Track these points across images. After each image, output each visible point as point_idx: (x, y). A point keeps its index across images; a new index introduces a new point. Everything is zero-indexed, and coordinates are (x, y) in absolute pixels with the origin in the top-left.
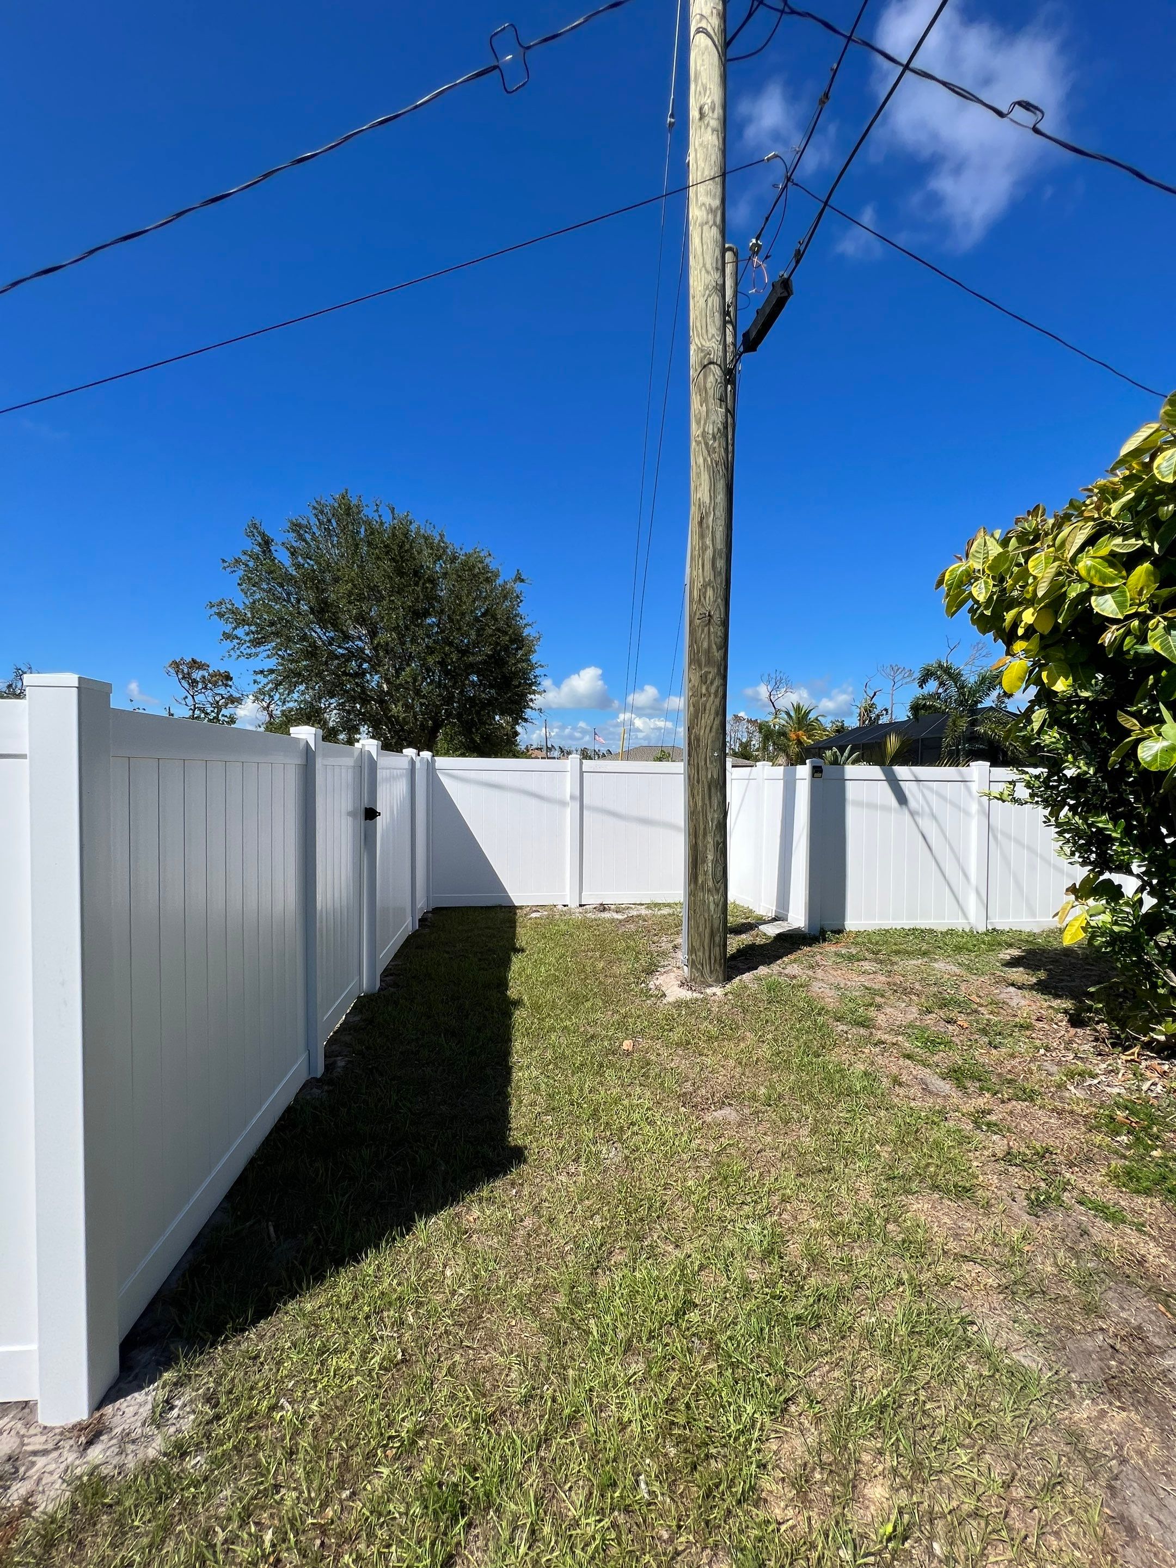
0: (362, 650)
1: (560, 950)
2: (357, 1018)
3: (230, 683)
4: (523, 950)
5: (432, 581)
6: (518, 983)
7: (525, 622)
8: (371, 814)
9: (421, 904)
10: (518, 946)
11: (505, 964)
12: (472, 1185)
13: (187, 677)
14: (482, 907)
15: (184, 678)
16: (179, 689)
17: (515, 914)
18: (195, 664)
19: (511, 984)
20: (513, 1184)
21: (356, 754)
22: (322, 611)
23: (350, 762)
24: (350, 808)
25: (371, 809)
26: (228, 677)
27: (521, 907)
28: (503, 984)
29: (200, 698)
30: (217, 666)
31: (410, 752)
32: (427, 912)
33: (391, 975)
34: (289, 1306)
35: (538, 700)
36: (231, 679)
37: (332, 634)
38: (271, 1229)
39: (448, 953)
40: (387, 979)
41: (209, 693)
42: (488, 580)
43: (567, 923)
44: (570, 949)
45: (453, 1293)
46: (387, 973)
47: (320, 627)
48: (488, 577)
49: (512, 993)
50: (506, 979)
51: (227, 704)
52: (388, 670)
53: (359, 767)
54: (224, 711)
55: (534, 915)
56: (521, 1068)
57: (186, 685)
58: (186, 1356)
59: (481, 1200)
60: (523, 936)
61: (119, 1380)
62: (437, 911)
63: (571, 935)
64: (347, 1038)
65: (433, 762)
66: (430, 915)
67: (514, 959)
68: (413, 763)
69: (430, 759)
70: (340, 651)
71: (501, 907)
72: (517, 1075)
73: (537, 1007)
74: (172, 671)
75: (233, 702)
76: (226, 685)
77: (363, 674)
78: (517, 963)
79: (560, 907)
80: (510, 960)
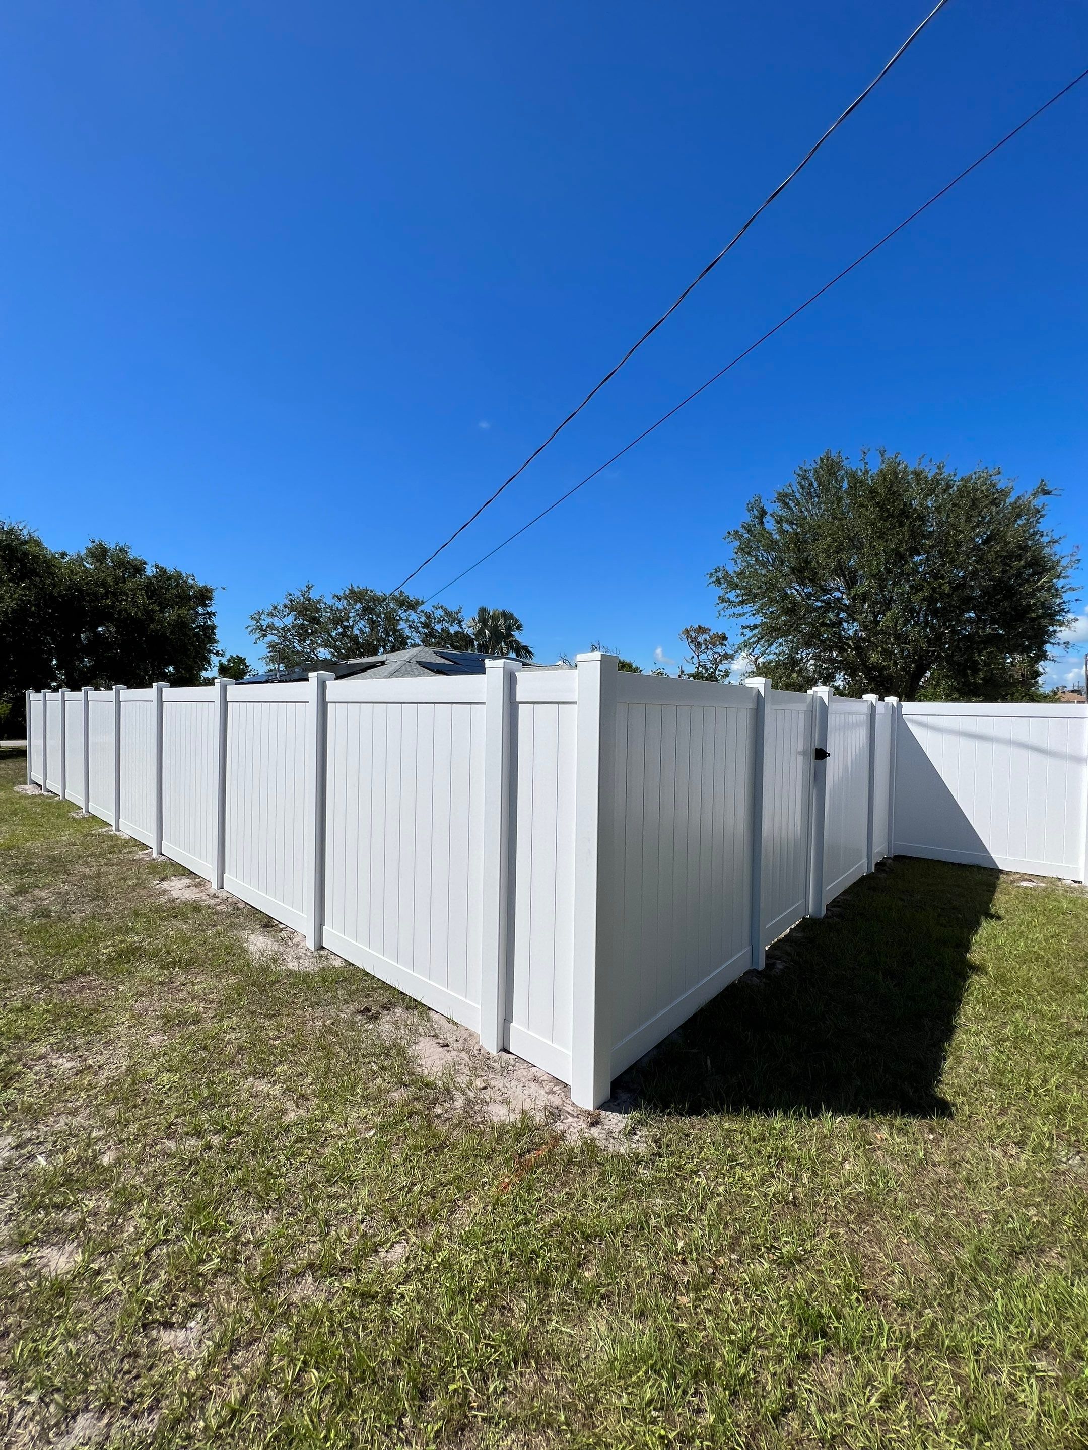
0: (839, 600)
1: (1053, 929)
2: (800, 935)
3: (726, 643)
4: (999, 918)
5: (921, 518)
6: (984, 949)
7: (1045, 539)
8: (821, 754)
9: (880, 850)
10: (993, 911)
11: (974, 926)
12: (885, 1109)
13: (693, 640)
14: (954, 864)
15: (692, 641)
16: (687, 650)
17: (998, 878)
18: (701, 630)
19: (974, 948)
20: (932, 1131)
21: (809, 699)
22: (801, 571)
23: (803, 707)
24: (801, 748)
25: (821, 750)
26: (725, 638)
27: (1008, 873)
28: (965, 946)
29: (703, 657)
30: (717, 628)
31: (871, 698)
32: (887, 858)
33: (839, 907)
34: (713, 1118)
35: (1063, 634)
36: (727, 639)
37: (810, 590)
38: (709, 1062)
39: (902, 900)
40: (833, 909)
41: (710, 652)
42: (994, 503)
43: (1073, 901)
44: (1070, 931)
45: (848, 1183)
46: (835, 903)
47: (800, 585)
48: (995, 498)
49: (974, 956)
50: (969, 941)
51: (721, 660)
52: (866, 617)
53: (811, 712)
54: (720, 667)
55: (1024, 884)
56: (967, 1032)
57: (693, 648)
58: (645, 1108)
59: (891, 1126)
60: (1001, 902)
61: (609, 1101)
62: (899, 858)
63: (1076, 917)
64: (788, 949)
65: (900, 707)
66: (890, 861)
67: (984, 924)
68: (873, 708)
69: (895, 705)
70: (819, 604)
71: (979, 868)
72: (960, 1036)
73: (1001, 979)
74: (684, 637)
75: (727, 659)
76: (722, 644)
77: (840, 623)
78: (986, 928)
79: (1068, 882)
80: (978, 924)
